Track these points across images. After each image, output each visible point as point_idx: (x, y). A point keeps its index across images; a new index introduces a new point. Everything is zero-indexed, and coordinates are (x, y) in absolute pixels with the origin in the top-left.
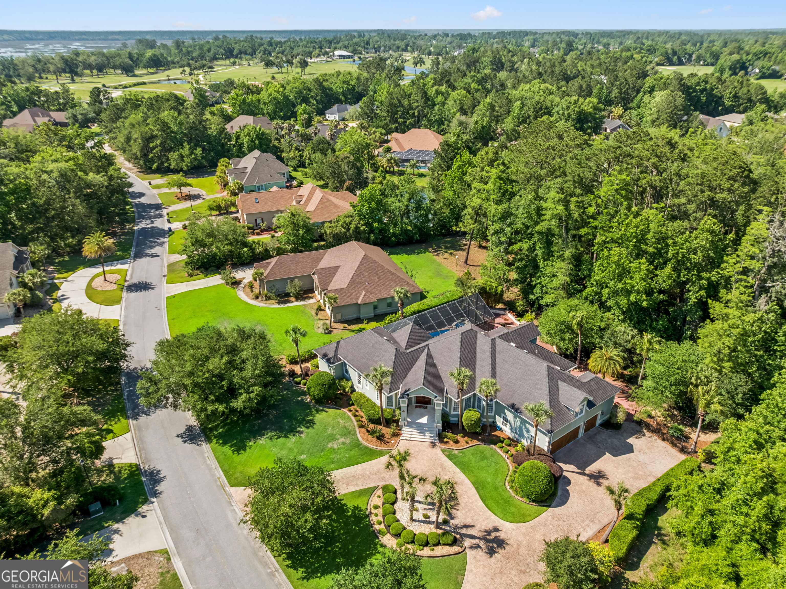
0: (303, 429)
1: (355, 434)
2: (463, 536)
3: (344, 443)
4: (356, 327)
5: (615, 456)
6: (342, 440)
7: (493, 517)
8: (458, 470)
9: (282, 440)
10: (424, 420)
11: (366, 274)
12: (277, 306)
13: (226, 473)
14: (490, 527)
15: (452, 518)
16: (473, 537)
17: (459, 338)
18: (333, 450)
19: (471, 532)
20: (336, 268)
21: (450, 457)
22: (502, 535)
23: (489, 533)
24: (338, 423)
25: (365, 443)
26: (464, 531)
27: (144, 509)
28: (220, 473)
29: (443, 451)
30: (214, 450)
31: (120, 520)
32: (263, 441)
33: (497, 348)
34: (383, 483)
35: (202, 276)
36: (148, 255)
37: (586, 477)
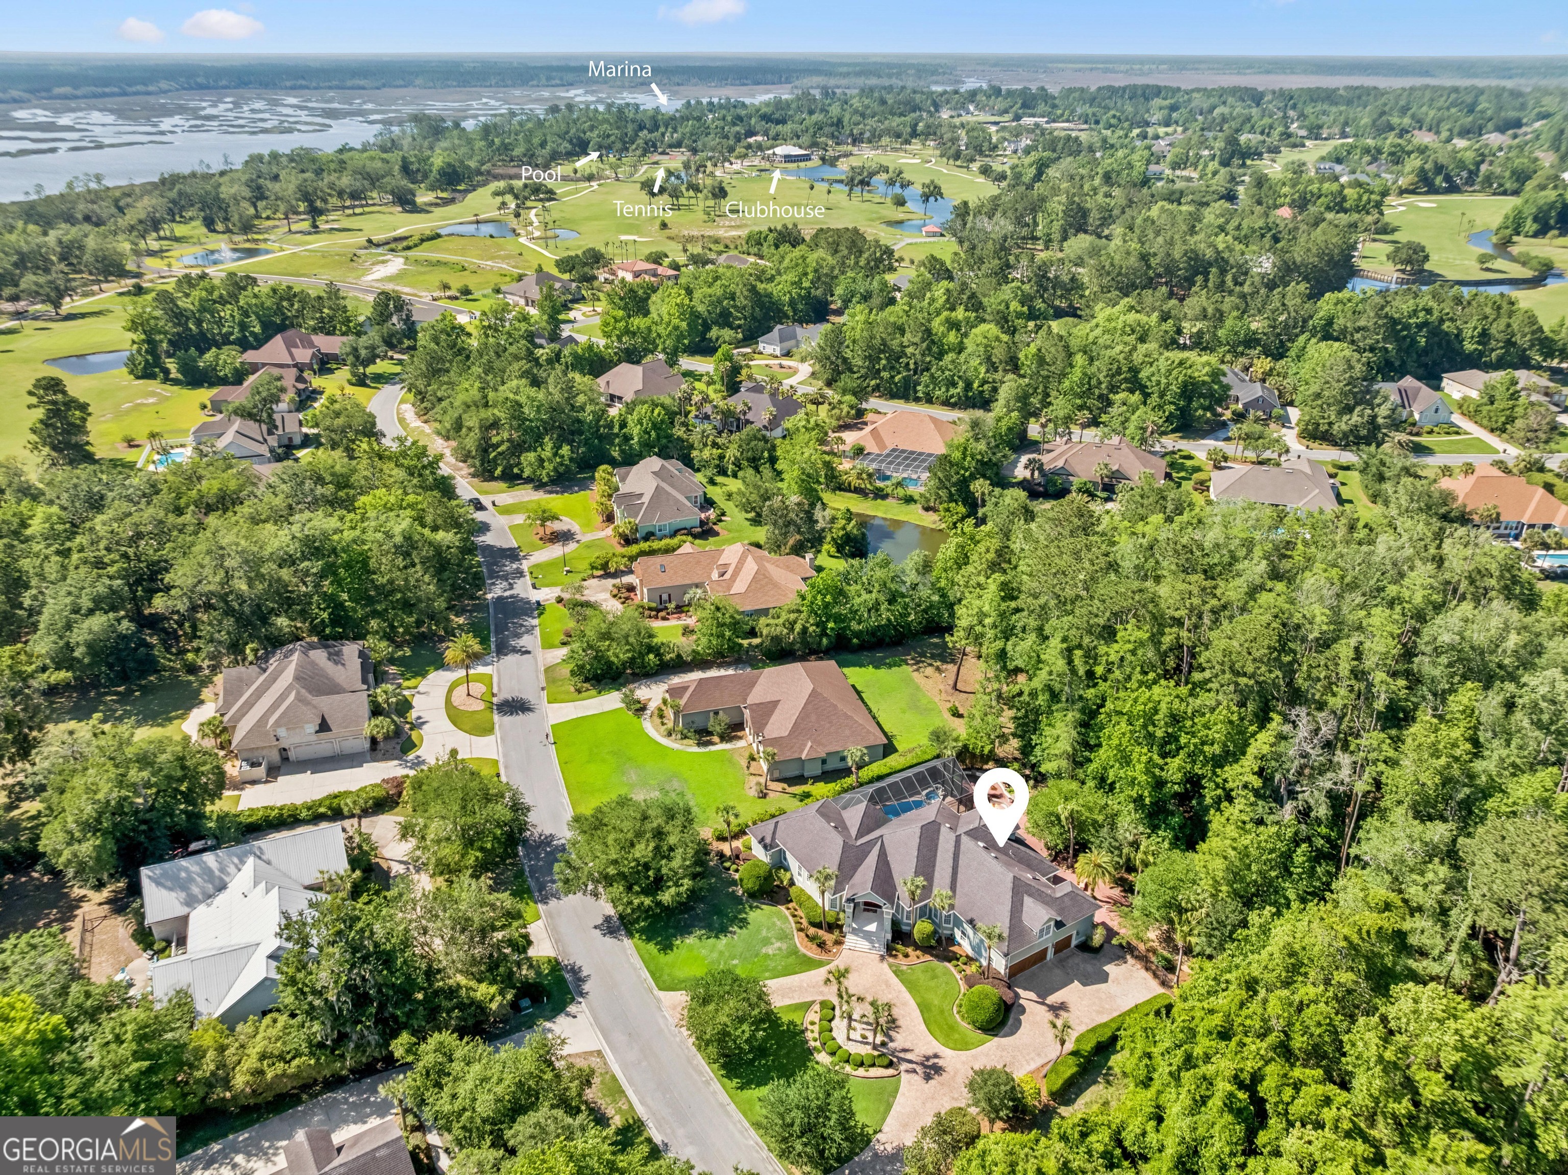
0: (736, 929)
1: (792, 938)
2: (900, 1059)
3: (780, 949)
4: (799, 789)
5: (1084, 985)
6: (778, 944)
7: (935, 1042)
8: (904, 989)
9: (712, 941)
10: (872, 927)
11: (813, 718)
12: (696, 749)
13: (652, 974)
14: (930, 1053)
15: (892, 1040)
16: (910, 1062)
17: (918, 831)
18: (767, 956)
19: (908, 1056)
20: (775, 703)
21: (897, 973)
22: (940, 1062)
23: (928, 1058)
24: (774, 924)
25: (803, 950)
26: (902, 1055)
27: (572, 1009)
28: (646, 974)
29: (890, 966)
30: (636, 947)
31: (550, 1019)
32: (690, 940)
33: (963, 847)
34: (821, 998)
35: (593, 692)
36: (515, 650)
37: (1045, 1008)
